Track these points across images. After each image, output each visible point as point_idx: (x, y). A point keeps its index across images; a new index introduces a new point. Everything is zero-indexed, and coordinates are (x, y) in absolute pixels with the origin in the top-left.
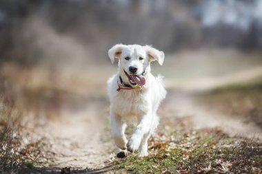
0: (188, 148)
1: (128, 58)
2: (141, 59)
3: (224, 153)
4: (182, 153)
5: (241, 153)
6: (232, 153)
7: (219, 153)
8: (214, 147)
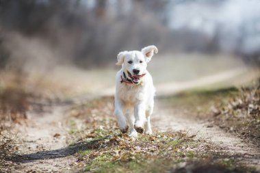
0: (152, 151)
1: (130, 62)
2: (141, 62)
3: (189, 156)
4: (147, 157)
5: (205, 157)
6: (196, 156)
7: (184, 156)
8: (179, 151)
